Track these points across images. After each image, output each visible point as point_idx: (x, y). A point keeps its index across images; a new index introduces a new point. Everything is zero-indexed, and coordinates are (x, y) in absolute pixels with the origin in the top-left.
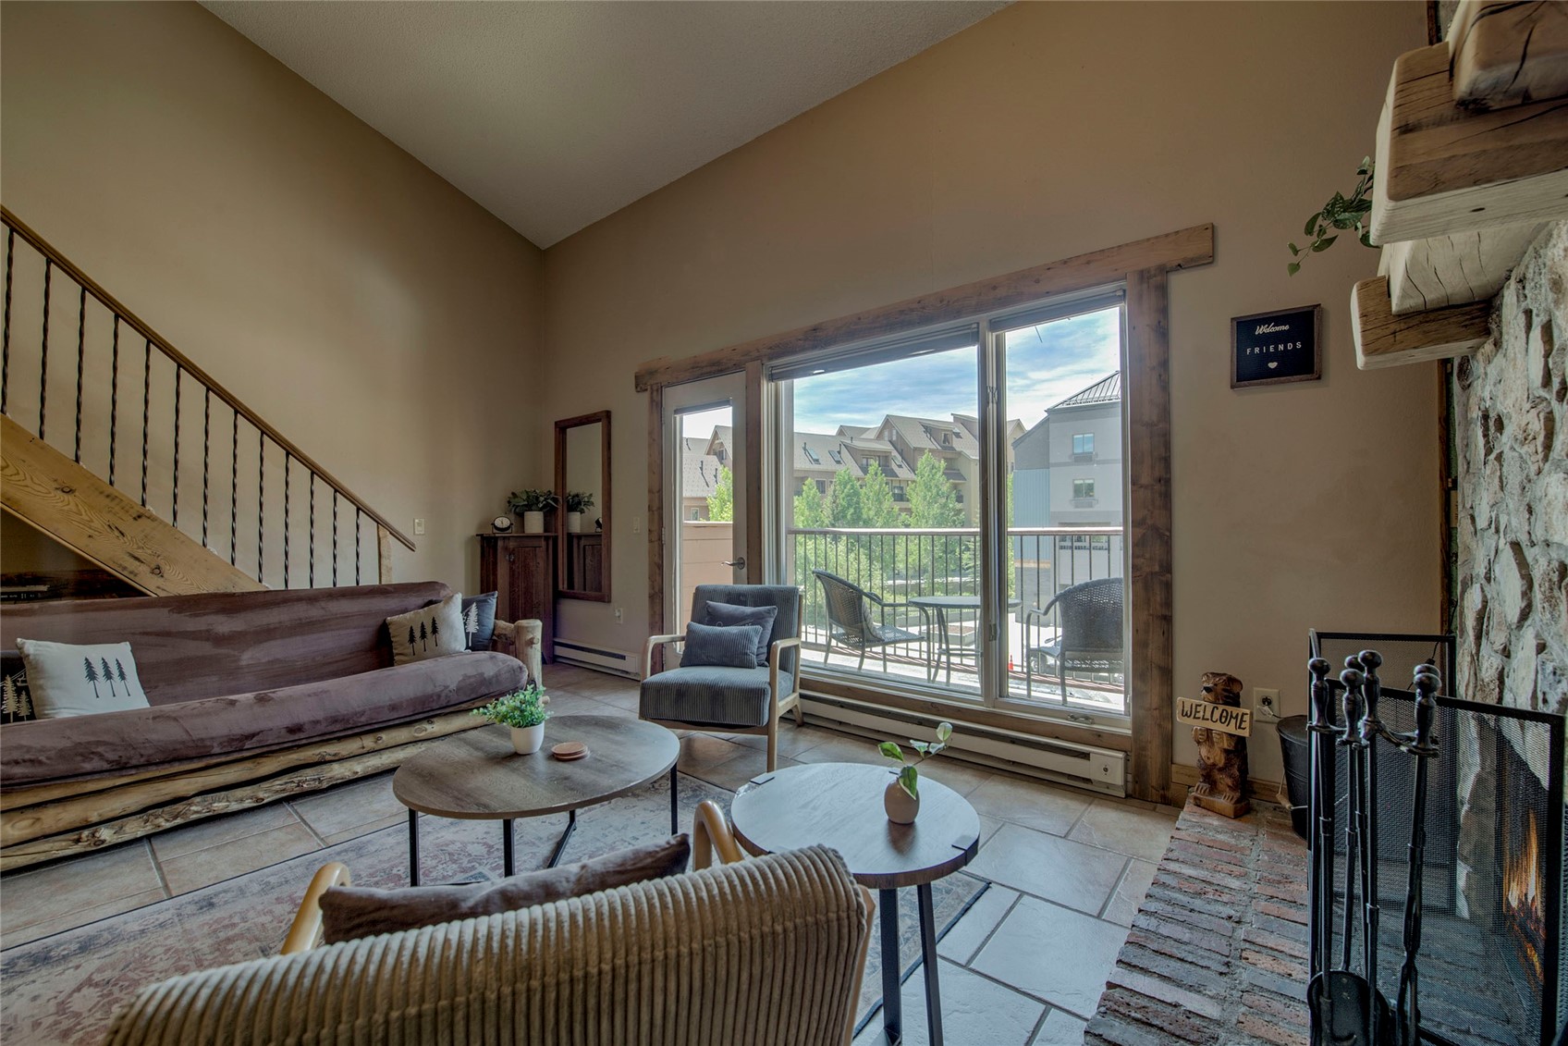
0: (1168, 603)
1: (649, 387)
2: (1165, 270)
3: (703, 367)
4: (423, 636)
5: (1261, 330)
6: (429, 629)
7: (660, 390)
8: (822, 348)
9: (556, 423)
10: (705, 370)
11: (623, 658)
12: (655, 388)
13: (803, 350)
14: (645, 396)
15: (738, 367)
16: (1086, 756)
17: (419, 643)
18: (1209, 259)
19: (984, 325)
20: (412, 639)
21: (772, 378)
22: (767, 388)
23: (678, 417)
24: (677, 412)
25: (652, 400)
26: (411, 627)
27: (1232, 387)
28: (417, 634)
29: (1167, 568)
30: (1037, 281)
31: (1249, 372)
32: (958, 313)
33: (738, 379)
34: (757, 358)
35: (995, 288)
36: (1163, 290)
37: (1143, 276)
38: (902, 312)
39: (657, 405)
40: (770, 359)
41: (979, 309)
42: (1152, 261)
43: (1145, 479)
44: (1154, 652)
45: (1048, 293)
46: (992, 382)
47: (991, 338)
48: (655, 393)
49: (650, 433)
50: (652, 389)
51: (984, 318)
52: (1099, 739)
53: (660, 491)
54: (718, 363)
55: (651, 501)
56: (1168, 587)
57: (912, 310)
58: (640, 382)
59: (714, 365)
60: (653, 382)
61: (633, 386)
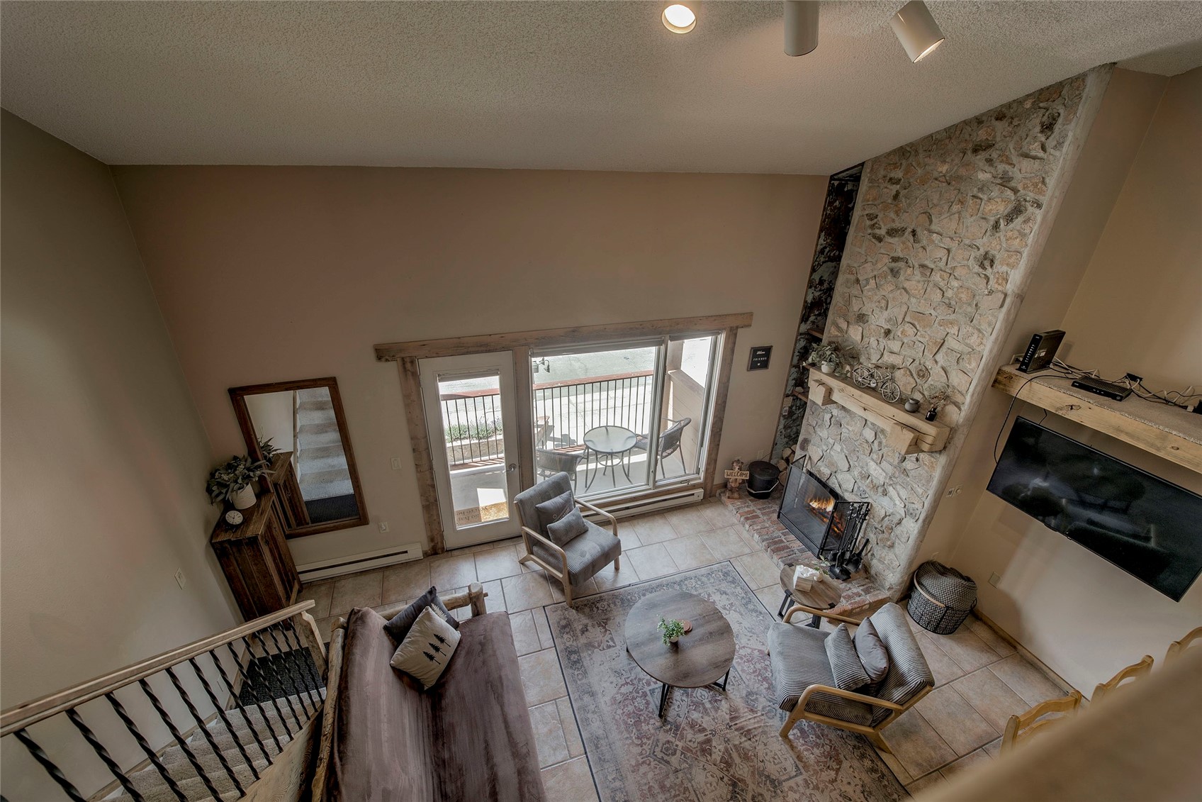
0: (719, 441)
1: (397, 359)
3: (469, 347)
4: (437, 649)
5: (759, 353)
6: (437, 643)
7: (412, 360)
8: (577, 341)
9: (229, 390)
11: (406, 552)
12: (408, 360)
13: (565, 342)
14: (393, 367)
15: (504, 349)
16: (693, 494)
17: (437, 655)
18: (749, 325)
19: (668, 338)
20: (431, 658)
25: (403, 369)
26: (424, 653)
27: (748, 370)
28: (432, 652)
29: (721, 430)
30: (696, 324)
31: (753, 366)
33: (505, 358)
34: (527, 343)
36: (736, 335)
37: (732, 326)
39: (411, 375)
40: (538, 344)
41: (669, 333)
42: (735, 322)
43: (719, 402)
44: (713, 456)
47: (663, 344)
48: (408, 365)
50: (403, 359)
52: (695, 487)
53: (426, 437)
54: (486, 345)
56: (720, 435)
57: (637, 329)
58: (381, 354)
59: (481, 346)
60: (403, 355)
61: (372, 355)
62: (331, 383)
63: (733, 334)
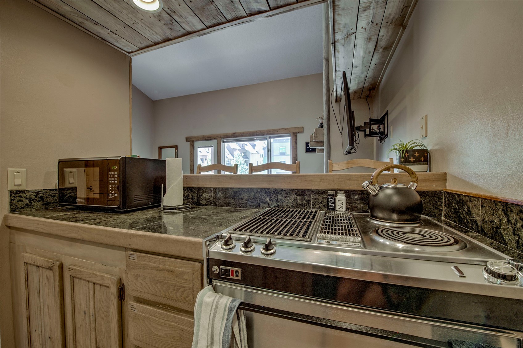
1: (190, 141)
2: (296, 133)
7: (193, 142)
8: (236, 137)
9: (159, 147)
10: (206, 139)
13: (231, 137)
14: (189, 143)
15: (215, 139)
18: (303, 132)
19: (268, 137)
21: (224, 142)
22: (222, 144)
23: (198, 149)
24: (198, 147)
25: (191, 144)
27: (305, 153)
30: (277, 131)
31: (307, 151)
32: (264, 135)
34: (220, 138)
35: (270, 131)
36: (296, 136)
37: (294, 133)
38: (253, 133)
39: (192, 146)
40: (223, 138)
41: (267, 134)
42: (295, 131)
45: (279, 134)
46: (269, 148)
47: (269, 140)
48: (192, 143)
49: (190, 152)
50: (191, 141)
51: (268, 136)
53: (193, 166)
54: (210, 138)
55: (190, 168)
57: (255, 133)
58: (187, 139)
59: (209, 138)
60: (191, 140)
61: (185, 139)
62: (176, 147)
63: (295, 136)
